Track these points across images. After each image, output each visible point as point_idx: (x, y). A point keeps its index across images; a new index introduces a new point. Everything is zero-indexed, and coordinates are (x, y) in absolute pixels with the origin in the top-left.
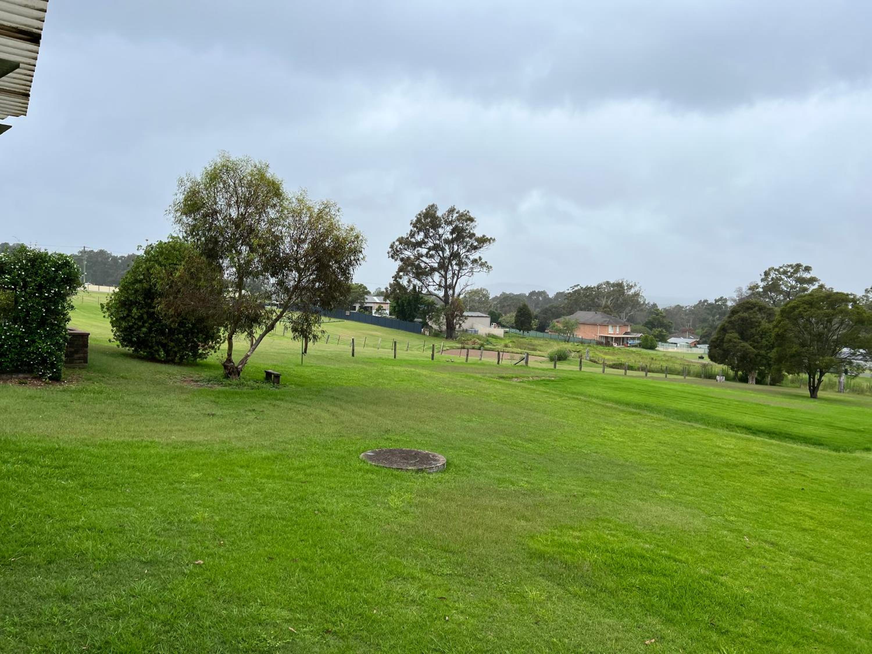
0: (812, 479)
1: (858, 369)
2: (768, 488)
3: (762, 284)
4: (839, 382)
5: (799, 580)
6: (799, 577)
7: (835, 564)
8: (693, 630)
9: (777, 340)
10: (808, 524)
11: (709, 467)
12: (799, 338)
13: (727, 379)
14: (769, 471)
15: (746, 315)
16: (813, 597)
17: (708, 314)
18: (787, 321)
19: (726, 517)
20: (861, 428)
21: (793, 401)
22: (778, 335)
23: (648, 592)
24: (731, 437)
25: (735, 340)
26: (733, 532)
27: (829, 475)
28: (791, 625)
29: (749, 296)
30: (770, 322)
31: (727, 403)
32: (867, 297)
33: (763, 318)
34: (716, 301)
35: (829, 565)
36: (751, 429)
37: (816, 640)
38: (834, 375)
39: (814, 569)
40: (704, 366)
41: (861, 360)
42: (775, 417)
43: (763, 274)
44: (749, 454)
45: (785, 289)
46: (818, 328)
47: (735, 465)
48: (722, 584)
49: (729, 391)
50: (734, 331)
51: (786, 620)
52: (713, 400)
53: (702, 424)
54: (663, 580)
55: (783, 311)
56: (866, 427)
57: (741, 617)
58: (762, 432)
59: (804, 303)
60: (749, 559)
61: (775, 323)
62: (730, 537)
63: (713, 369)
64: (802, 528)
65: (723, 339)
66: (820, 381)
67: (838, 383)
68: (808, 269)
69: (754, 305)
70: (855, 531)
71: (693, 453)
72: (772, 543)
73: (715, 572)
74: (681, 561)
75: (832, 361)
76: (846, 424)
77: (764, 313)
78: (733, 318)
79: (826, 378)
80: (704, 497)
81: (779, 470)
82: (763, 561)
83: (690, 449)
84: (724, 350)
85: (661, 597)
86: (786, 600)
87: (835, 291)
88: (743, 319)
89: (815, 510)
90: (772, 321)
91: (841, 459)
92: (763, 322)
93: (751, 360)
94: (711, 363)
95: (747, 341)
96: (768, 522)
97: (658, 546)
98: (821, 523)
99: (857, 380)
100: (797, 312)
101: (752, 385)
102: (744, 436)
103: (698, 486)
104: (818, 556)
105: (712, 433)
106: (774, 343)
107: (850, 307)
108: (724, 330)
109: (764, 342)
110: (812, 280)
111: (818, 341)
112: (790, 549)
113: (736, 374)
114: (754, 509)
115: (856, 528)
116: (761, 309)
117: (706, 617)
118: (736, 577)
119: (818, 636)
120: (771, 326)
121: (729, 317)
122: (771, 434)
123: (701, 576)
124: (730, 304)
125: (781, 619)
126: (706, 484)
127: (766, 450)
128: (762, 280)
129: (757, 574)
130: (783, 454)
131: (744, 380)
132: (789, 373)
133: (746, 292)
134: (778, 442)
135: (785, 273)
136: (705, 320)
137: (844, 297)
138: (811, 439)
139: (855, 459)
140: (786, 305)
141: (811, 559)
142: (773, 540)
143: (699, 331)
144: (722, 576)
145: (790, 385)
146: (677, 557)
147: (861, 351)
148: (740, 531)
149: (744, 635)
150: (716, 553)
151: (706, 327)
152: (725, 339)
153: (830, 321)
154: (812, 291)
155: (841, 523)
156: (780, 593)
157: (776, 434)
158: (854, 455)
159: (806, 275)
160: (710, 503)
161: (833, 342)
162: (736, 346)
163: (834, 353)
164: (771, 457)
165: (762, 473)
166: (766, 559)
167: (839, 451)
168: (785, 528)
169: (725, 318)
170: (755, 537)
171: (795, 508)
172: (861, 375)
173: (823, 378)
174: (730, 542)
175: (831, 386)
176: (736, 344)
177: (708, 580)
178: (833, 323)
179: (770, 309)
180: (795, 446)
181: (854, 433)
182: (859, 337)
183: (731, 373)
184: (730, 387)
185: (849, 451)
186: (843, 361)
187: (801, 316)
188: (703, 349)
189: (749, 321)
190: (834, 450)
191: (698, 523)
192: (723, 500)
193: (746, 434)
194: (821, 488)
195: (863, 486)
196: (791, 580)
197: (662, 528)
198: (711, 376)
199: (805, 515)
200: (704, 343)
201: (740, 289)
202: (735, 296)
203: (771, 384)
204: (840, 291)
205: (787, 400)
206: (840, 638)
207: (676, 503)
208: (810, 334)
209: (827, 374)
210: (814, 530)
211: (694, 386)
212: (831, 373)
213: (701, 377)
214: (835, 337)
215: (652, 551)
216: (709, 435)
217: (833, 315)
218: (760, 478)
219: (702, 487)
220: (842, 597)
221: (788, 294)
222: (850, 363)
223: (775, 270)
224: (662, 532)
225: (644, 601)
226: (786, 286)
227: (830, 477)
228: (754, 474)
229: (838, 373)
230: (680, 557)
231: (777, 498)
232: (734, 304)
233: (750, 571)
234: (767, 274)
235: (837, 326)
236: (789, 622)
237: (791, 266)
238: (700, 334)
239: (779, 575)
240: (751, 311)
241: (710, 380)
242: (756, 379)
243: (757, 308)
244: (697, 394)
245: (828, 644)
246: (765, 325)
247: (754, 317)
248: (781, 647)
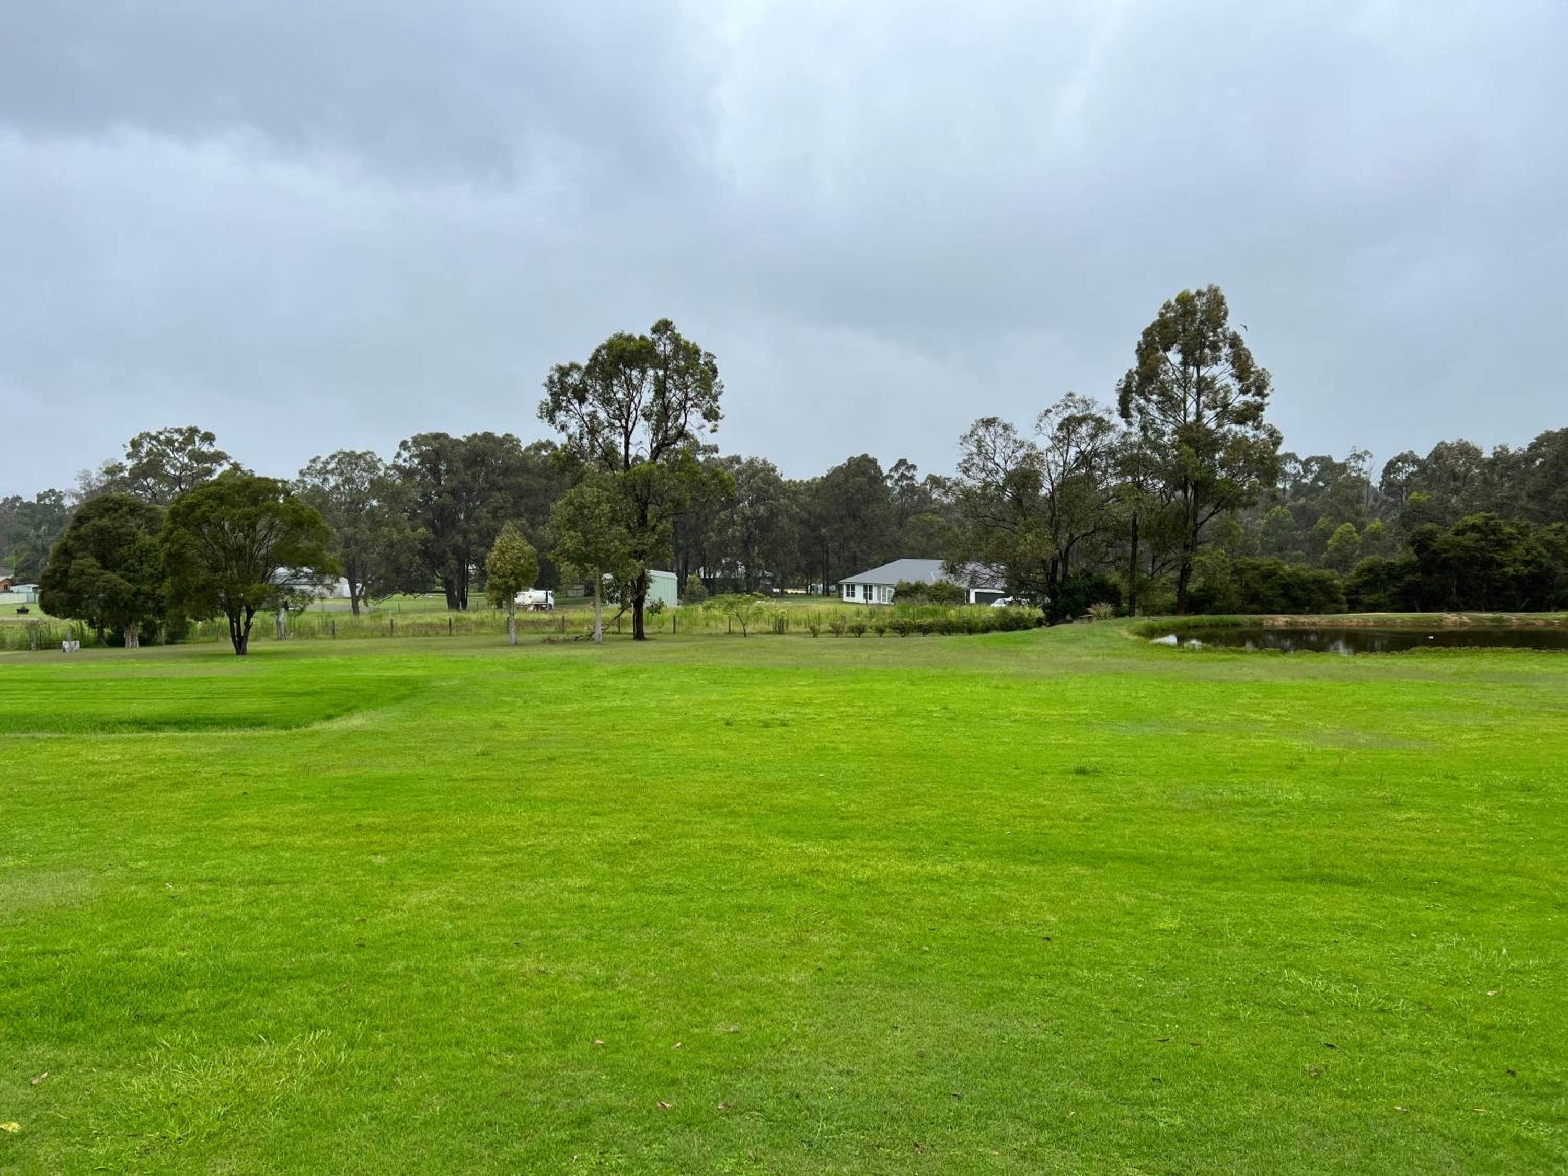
0: (256, 777)
1: (304, 598)
2: (190, 805)
3: (129, 464)
4: (278, 623)
5: (257, 915)
6: (256, 911)
7: (303, 879)
8: (109, 1036)
9: (169, 565)
10: (260, 838)
11: (82, 799)
12: (208, 558)
13: (84, 645)
14: (188, 780)
15: (105, 522)
16: (279, 929)
17: (26, 524)
18: (182, 530)
19: (131, 865)
20: (317, 688)
21: (209, 664)
22: (170, 555)
23: (19, 1015)
24: (113, 741)
25: (91, 571)
26: (147, 883)
27: (279, 765)
28: (254, 973)
29: (106, 487)
30: (153, 532)
31: (93, 686)
32: (304, 482)
33: (139, 527)
34: (40, 497)
35: (295, 883)
36: (145, 723)
37: (290, 978)
38: (269, 613)
39: (275, 895)
40: (32, 626)
41: (305, 584)
42: (184, 696)
43: (128, 445)
44: (151, 762)
45: (172, 472)
46: (236, 538)
47: (132, 786)
48: (143, 959)
49: (93, 666)
50: (86, 553)
51: (246, 969)
52: (66, 686)
53: (54, 731)
54: (41, 988)
55: (174, 514)
56: (323, 686)
57: (180, 991)
58: (166, 723)
59: (208, 498)
60: (179, 912)
61: (162, 534)
62: (143, 892)
63: (53, 631)
64: (250, 846)
65: (66, 571)
66: (248, 625)
67: (275, 625)
68: (209, 438)
69: (118, 505)
70: (324, 830)
71: (47, 783)
72: (211, 880)
73: (126, 947)
74: (66, 952)
75: (264, 590)
76: (295, 686)
77: (141, 516)
78: (82, 530)
79: (259, 618)
80: (85, 847)
81: (203, 775)
82: (200, 909)
83: (39, 778)
84: (70, 591)
85: (43, 1012)
86: (243, 946)
87: (257, 475)
88: (101, 531)
89: (266, 817)
90: (156, 532)
91: (293, 738)
92: (140, 534)
93: (126, 604)
94: (47, 617)
95: (114, 571)
96: (199, 853)
97: (18, 943)
98: (277, 832)
99: (304, 617)
100: (198, 513)
101: (132, 649)
102: (135, 735)
103: (68, 834)
104: (278, 877)
105: (76, 742)
106: (163, 569)
107: (281, 501)
108: (65, 553)
109: (147, 569)
110: (219, 457)
111: (238, 560)
112: (238, 880)
113: (101, 633)
114: (175, 841)
115: (324, 825)
116: (134, 509)
117: (126, 1011)
118: (160, 944)
119: (291, 972)
120: (156, 541)
121: (74, 528)
122: (181, 724)
123: (106, 960)
124: (68, 502)
125: (239, 971)
126: (82, 826)
127: (178, 750)
128: (129, 456)
129: (194, 927)
130: (204, 750)
131: (117, 641)
132: (197, 620)
133: (97, 477)
134: (194, 734)
135: (169, 442)
136: (19, 537)
137: (270, 485)
138: (246, 719)
139: (313, 734)
140: (178, 502)
141: (270, 882)
142: (210, 875)
143: (11, 559)
144: (140, 948)
145: (201, 638)
146: (57, 948)
147: (306, 569)
148: (157, 879)
149: (188, 1011)
150: (124, 921)
151: (23, 550)
152: (71, 572)
153: (252, 526)
154: (221, 476)
155: (304, 825)
156: (232, 939)
157: (190, 723)
158: (309, 729)
159: (205, 448)
160: (97, 853)
161: (261, 559)
162: (94, 582)
163: (264, 578)
164: (189, 760)
165: (178, 786)
166: (205, 903)
167: (290, 728)
168: (226, 853)
169: (66, 529)
170: (183, 879)
171: (237, 823)
172: (309, 608)
173: (252, 620)
174: (145, 899)
175: (266, 631)
176: (94, 579)
177: (118, 960)
178: (258, 528)
179: (149, 510)
180: (223, 734)
181: (309, 698)
182: (299, 549)
183: (90, 633)
184: (91, 659)
185: (304, 725)
186: (279, 588)
187: (206, 520)
188: (25, 594)
189: (114, 533)
190: (282, 728)
191: (83, 887)
192: (120, 842)
193: (140, 732)
194: (270, 786)
195: (328, 768)
196: (246, 919)
197: (20, 912)
198: (50, 644)
199: (254, 828)
200: (24, 582)
201: (86, 475)
202: (77, 487)
203: (168, 643)
204: (263, 475)
205: (201, 665)
206: (321, 964)
207: (35, 870)
208: (224, 548)
209: (256, 613)
210: (268, 844)
211: (21, 666)
212: (265, 610)
213: (28, 648)
214: (263, 551)
215: (9, 954)
216: (69, 748)
217: (256, 516)
218: (177, 794)
219: (77, 832)
220: (317, 916)
221: (178, 480)
222: (291, 591)
223: (152, 438)
224: (21, 920)
225: (15, 1029)
226: (173, 466)
227: (281, 767)
228: (166, 791)
229: (275, 609)
230: (64, 946)
231: (207, 816)
232: (76, 502)
233: (183, 927)
234: (135, 444)
235: (264, 532)
236: (250, 970)
237: (179, 431)
238: (14, 565)
239: (227, 918)
240: (116, 515)
241: (49, 652)
242: (140, 637)
243: (125, 509)
244: (31, 681)
245: (305, 978)
246: (145, 539)
247: (124, 526)
248: (244, 1005)
